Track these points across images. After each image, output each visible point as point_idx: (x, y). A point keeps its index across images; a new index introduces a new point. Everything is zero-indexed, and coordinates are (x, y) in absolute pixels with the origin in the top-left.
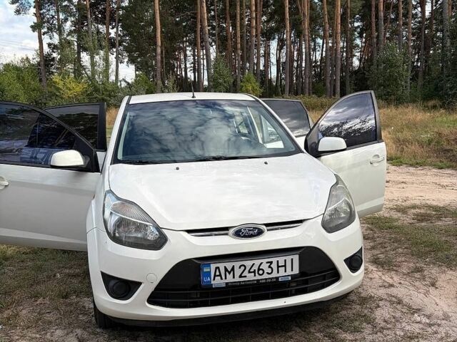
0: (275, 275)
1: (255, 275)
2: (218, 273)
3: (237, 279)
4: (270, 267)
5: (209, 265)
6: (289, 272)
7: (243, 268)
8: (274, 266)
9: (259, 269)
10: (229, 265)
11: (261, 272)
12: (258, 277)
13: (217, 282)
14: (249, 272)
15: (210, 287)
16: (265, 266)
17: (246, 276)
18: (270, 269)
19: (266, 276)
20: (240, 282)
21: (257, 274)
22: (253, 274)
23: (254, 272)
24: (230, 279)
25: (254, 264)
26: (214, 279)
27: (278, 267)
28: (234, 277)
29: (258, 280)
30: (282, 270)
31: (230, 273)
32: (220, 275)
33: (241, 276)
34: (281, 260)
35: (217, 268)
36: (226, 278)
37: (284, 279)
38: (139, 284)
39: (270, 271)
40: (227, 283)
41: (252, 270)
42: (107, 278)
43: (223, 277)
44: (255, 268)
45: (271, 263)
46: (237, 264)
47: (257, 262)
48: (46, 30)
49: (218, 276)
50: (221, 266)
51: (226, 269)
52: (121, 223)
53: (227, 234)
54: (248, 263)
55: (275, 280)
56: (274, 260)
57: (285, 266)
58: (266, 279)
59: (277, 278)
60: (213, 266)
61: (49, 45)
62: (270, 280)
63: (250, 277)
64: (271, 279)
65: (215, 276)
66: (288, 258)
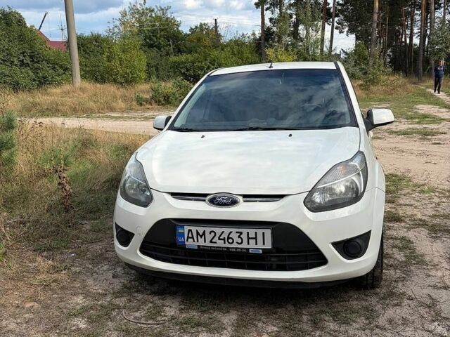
0: (245, 245)
1: (225, 243)
2: (190, 236)
3: (208, 244)
4: (239, 237)
5: (183, 227)
6: (260, 245)
7: (213, 234)
8: (244, 236)
9: (229, 238)
10: (201, 230)
11: (230, 241)
12: (227, 245)
13: (190, 244)
14: (219, 239)
15: (183, 247)
16: (235, 236)
17: (216, 243)
18: (240, 239)
19: (235, 245)
20: (211, 247)
21: (226, 242)
22: (223, 241)
23: (224, 239)
24: (201, 242)
25: (223, 232)
26: (187, 240)
27: (249, 238)
28: (205, 241)
29: (228, 248)
30: (252, 242)
31: (201, 237)
32: (193, 237)
33: (211, 242)
34: (252, 232)
35: (190, 230)
36: (198, 241)
37: (254, 251)
38: (132, 235)
39: (240, 241)
40: (199, 246)
41: (222, 237)
43: (196, 240)
44: (225, 235)
45: (241, 233)
46: (208, 230)
47: (227, 231)
48: (268, 6)
49: (190, 238)
50: (194, 229)
51: (198, 233)
53: (204, 201)
54: (218, 230)
55: (245, 251)
56: (245, 231)
57: (256, 238)
58: (236, 248)
59: (248, 249)
60: (187, 228)
61: (271, 20)
62: (240, 250)
63: (220, 244)
64: (242, 249)
65: (188, 237)
66: (260, 232)
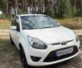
38: (41, 58)
40: (60, 55)
42: (32, 57)
51: (60, 52)
52: (34, 43)
